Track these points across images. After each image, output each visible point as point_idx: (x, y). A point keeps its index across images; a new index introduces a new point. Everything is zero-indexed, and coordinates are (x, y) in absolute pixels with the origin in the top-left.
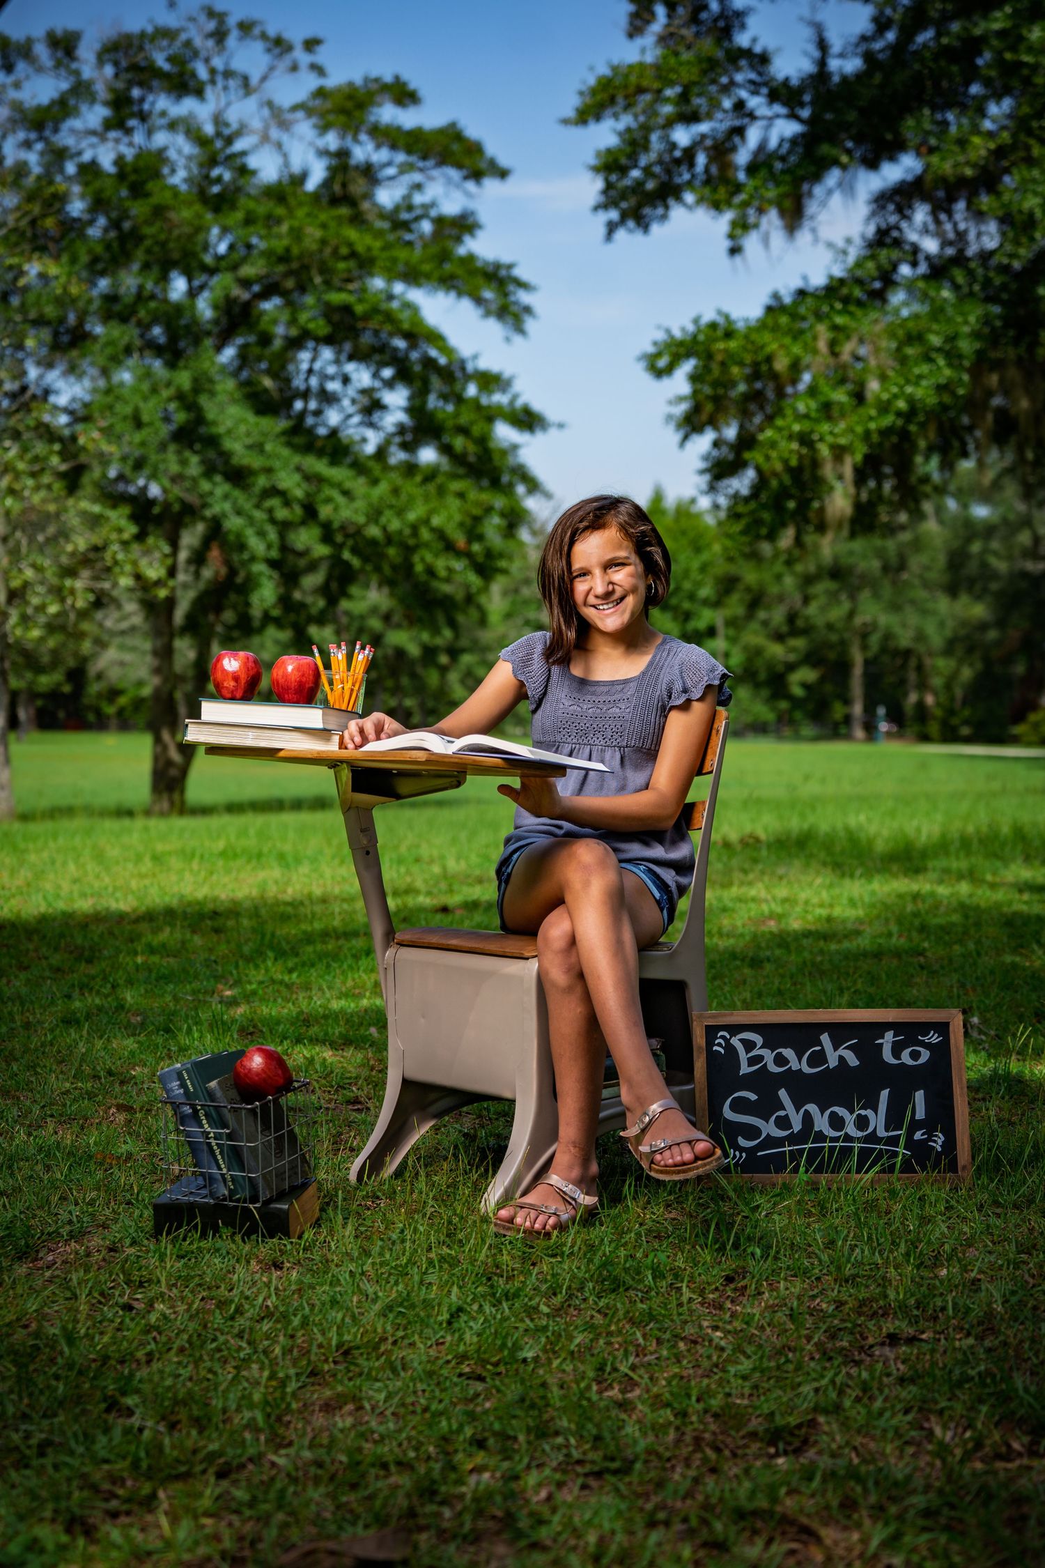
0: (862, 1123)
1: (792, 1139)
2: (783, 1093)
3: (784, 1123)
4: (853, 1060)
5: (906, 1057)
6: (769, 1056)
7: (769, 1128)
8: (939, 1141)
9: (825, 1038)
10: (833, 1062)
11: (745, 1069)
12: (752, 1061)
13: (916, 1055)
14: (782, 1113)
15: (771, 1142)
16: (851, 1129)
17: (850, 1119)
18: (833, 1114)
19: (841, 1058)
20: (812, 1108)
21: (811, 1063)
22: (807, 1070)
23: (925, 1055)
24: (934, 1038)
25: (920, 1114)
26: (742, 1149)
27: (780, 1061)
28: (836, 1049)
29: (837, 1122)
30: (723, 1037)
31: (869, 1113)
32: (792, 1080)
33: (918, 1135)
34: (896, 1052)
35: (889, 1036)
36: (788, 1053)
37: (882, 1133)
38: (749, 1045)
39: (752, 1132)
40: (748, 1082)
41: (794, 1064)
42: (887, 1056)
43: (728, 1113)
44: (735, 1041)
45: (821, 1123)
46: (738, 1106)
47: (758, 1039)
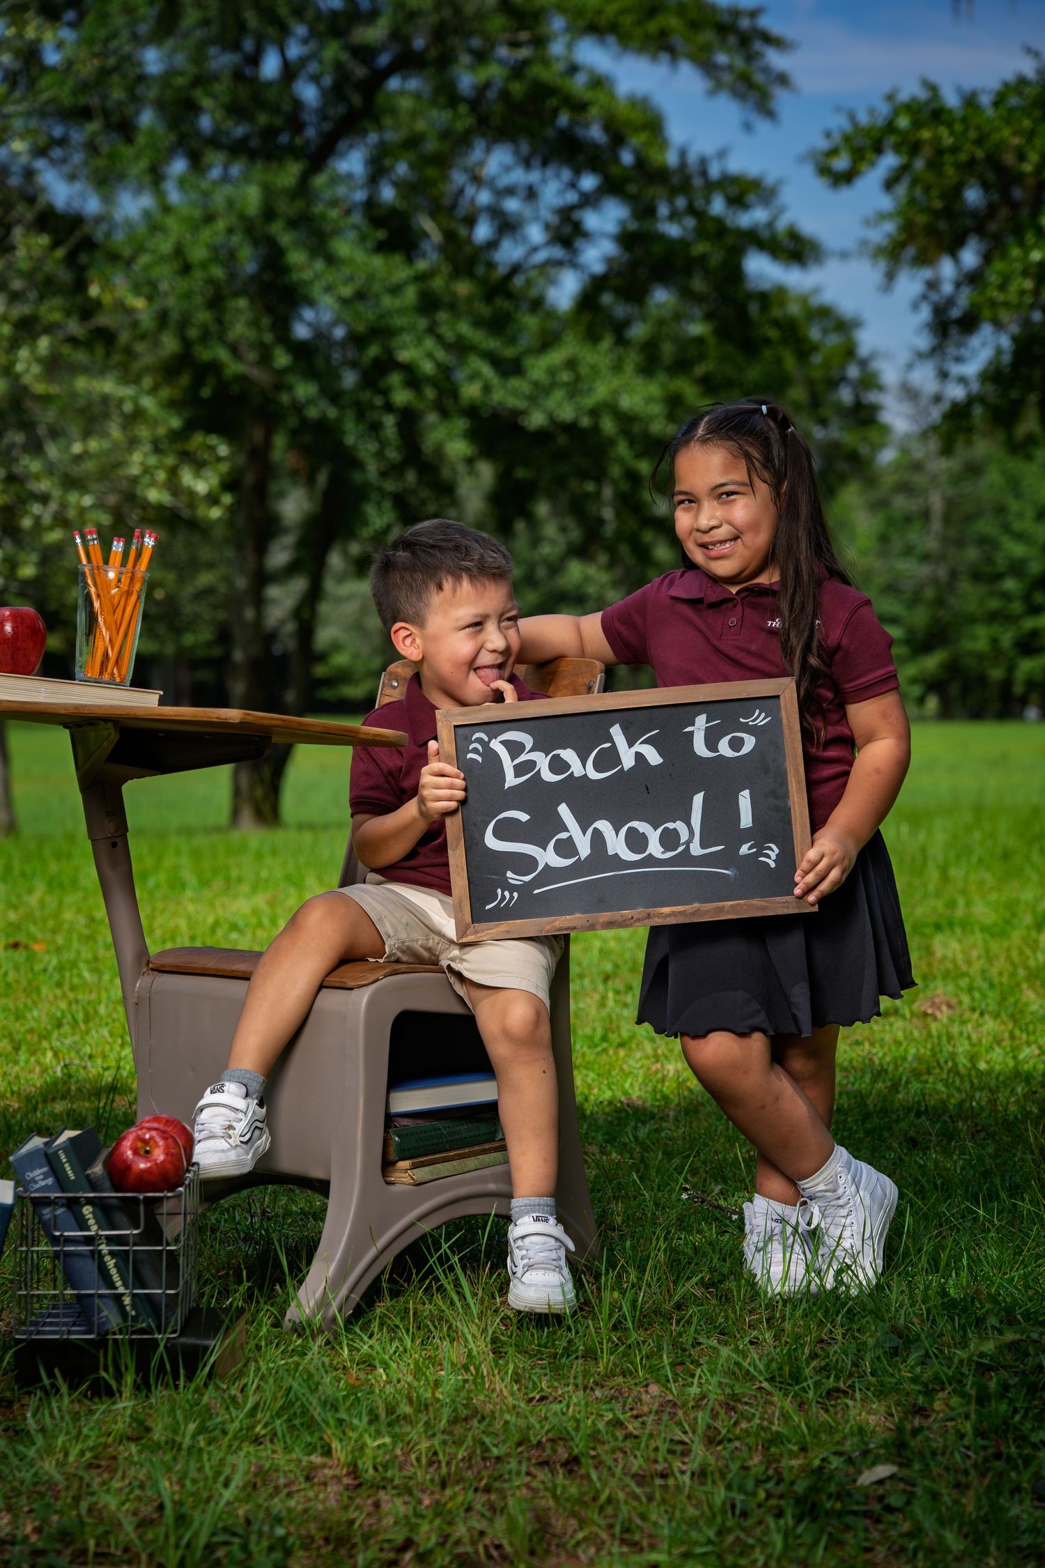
0: (669, 840)
1: (579, 868)
2: (563, 810)
3: (566, 848)
4: (653, 757)
5: (724, 748)
6: (542, 761)
7: (548, 857)
8: (772, 854)
9: (616, 732)
10: (628, 761)
11: (511, 780)
12: (519, 770)
13: (736, 744)
14: (564, 835)
15: (550, 874)
16: (655, 848)
17: (654, 836)
18: (632, 833)
19: (639, 756)
20: (604, 826)
21: (598, 767)
22: (594, 775)
23: (750, 742)
24: (760, 719)
25: (746, 820)
26: (512, 888)
27: (558, 765)
28: (631, 745)
29: (636, 841)
30: (479, 740)
31: (679, 826)
32: (575, 791)
33: (744, 849)
34: (711, 744)
35: (701, 721)
36: (568, 755)
37: (696, 850)
38: (515, 749)
39: (526, 863)
40: (517, 798)
41: (577, 769)
42: (700, 748)
43: (491, 842)
44: (496, 745)
45: (616, 844)
46: (507, 831)
47: (527, 740)
